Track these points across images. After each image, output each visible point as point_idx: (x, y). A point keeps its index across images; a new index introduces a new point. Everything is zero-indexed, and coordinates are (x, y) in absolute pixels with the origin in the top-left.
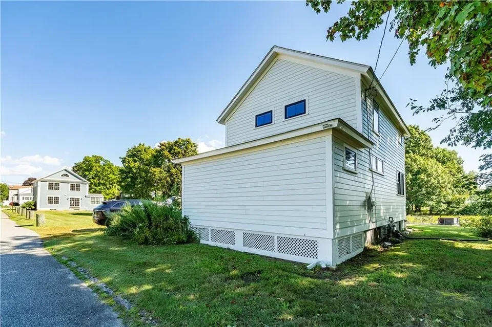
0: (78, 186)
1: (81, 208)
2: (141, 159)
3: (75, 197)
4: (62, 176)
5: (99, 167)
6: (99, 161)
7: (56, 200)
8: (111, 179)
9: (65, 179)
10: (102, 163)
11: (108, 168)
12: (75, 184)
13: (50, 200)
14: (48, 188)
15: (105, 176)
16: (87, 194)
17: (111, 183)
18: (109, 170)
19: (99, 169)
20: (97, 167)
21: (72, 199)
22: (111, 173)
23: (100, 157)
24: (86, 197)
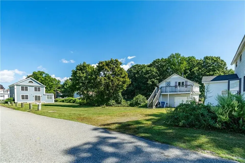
0: (39, 89)
1: (41, 102)
2: (86, 72)
3: (38, 95)
4: (29, 82)
5: (43, 78)
6: (43, 74)
7: (27, 97)
8: (50, 85)
9: (31, 84)
10: (44, 75)
11: (48, 78)
12: (37, 87)
13: (23, 97)
14: (21, 90)
15: (46, 83)
16: (45, 93)
17: (50, 87)
18: (49, 79)
19: (43, 79)
20: (42, 78)
21: (36, 97)
22: (50, 81)
23: (43, 72)
24: (44, 95)
